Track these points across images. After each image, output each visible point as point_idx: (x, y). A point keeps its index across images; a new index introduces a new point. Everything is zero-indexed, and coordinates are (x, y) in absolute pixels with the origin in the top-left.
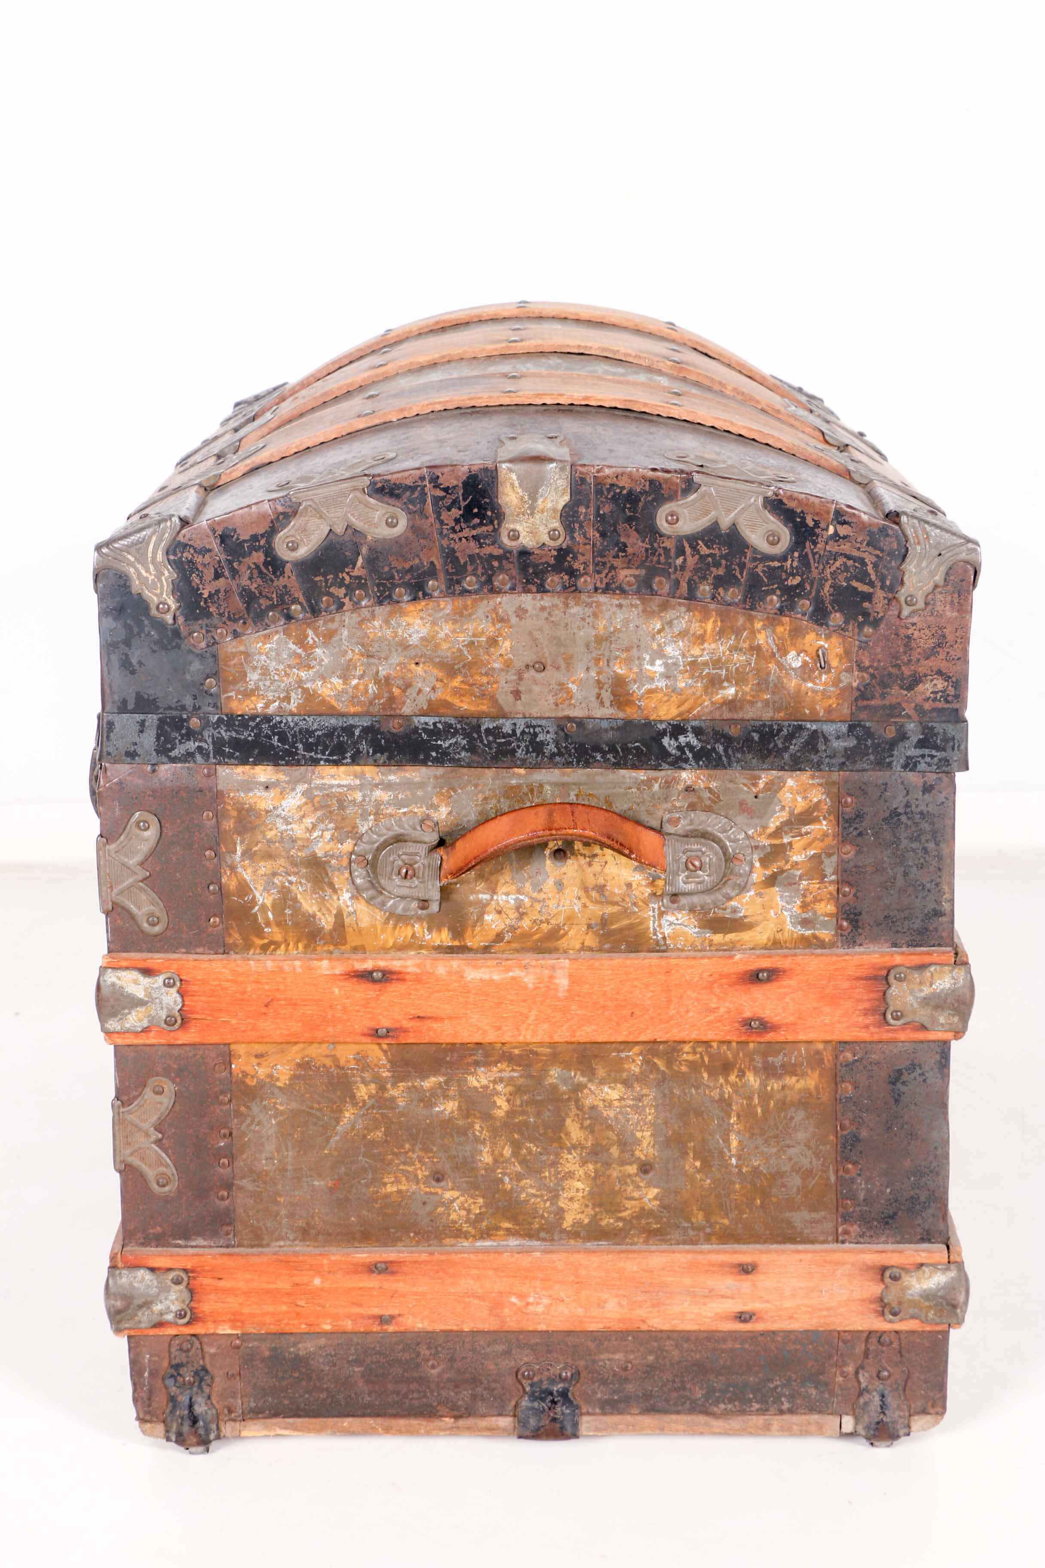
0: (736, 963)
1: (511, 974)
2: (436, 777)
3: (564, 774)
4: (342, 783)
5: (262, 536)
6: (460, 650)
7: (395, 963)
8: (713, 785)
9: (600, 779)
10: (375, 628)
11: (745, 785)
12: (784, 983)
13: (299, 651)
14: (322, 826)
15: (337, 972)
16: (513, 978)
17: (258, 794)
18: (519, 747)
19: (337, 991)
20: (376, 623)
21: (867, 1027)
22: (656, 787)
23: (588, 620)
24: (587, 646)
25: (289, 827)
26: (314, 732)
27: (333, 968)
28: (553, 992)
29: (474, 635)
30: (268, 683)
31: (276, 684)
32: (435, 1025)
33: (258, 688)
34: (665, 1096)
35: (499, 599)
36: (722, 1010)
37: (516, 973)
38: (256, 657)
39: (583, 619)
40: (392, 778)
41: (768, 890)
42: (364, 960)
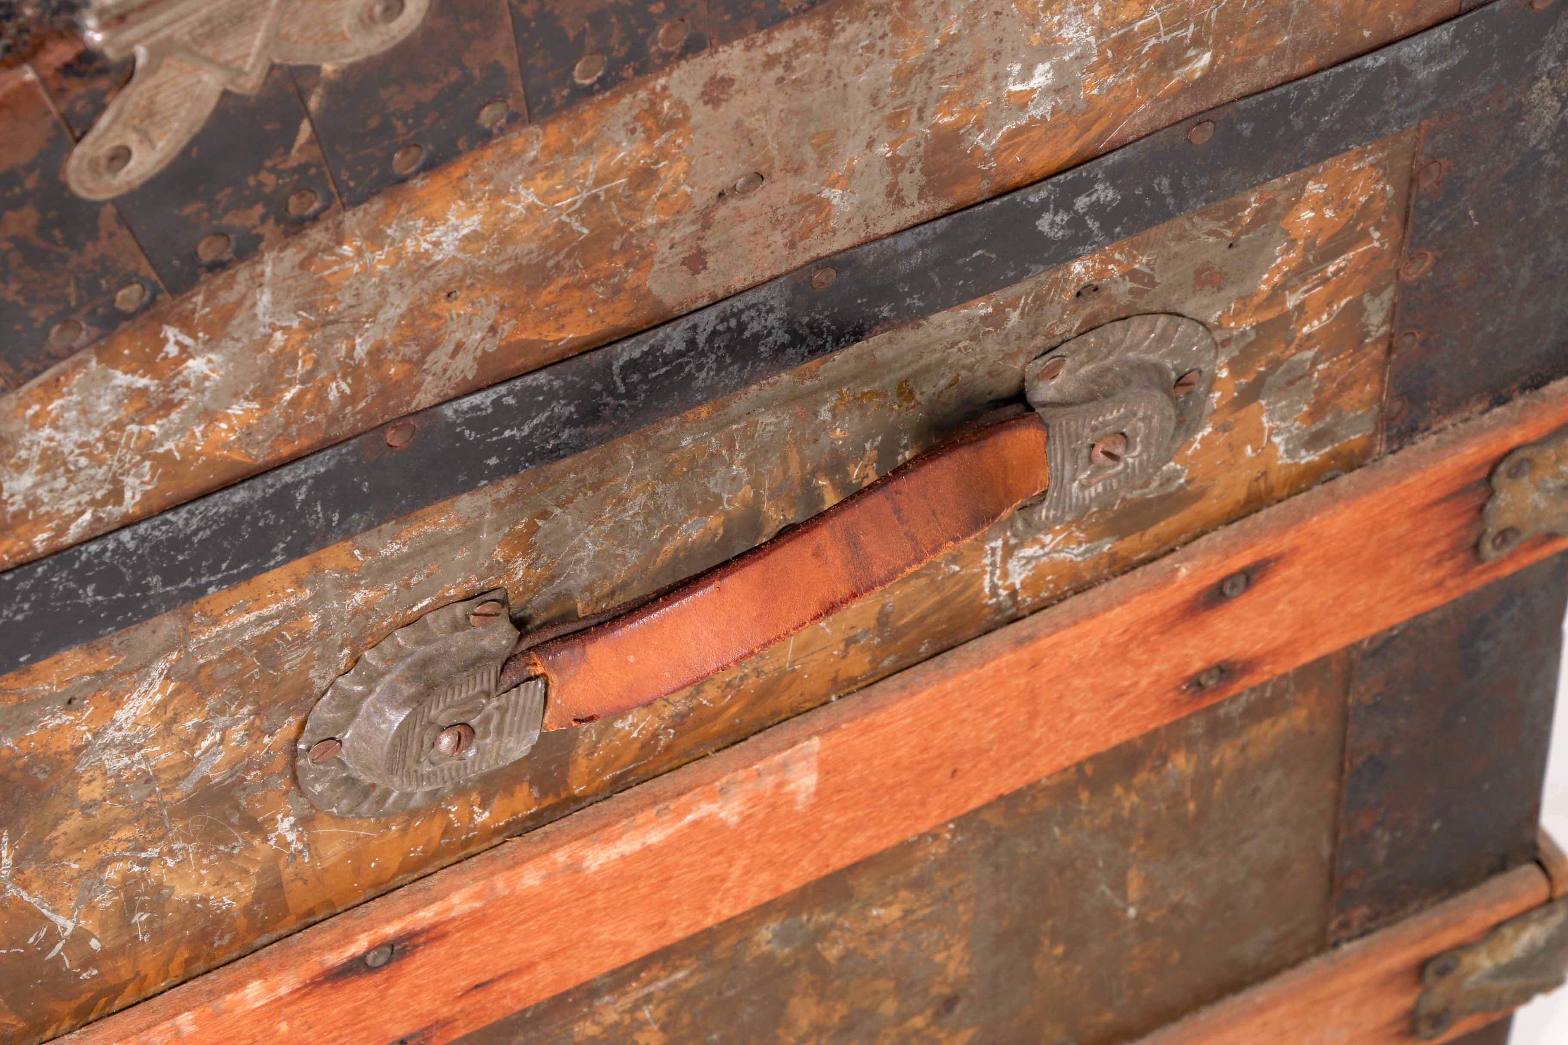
0: (1181, 587)
1: (689, 818)
2: (497, 504)
3: (802, 377)
4: (266, 612)
5: (30, 168)
6: (563, 224)
7: (421, 914)
8: (1141, 263)
9: (886, 353)
10: (344, 258)
11: (1211, 233)
12: (1277, 579)
13: (141, 382)
14: (223, 720)
15: (283, 991)
16: (696, 823)
17: (52, 723)
18: (700, 368)
19: (284, 1027)
20: (347, 250)
21: (1439, 585)
22: (1015, 316)
23: (880, 45)
24: (874, 99)
25: (137, 756)
26: (188, 538)
27: (271, 990)
28: (783, 810)
29: (598, 183)
30: (61, 482)
31: (83, 475)
32: (515, 984)
33: (33, 503)
34: (997, 868)
35: (662, 81)
36: (1144, 682)
37: (704, 809)
38: (25, 441)
39: (870, 48)
40: (392, 549)
41: (1242, 413)
42: (348, 938)
